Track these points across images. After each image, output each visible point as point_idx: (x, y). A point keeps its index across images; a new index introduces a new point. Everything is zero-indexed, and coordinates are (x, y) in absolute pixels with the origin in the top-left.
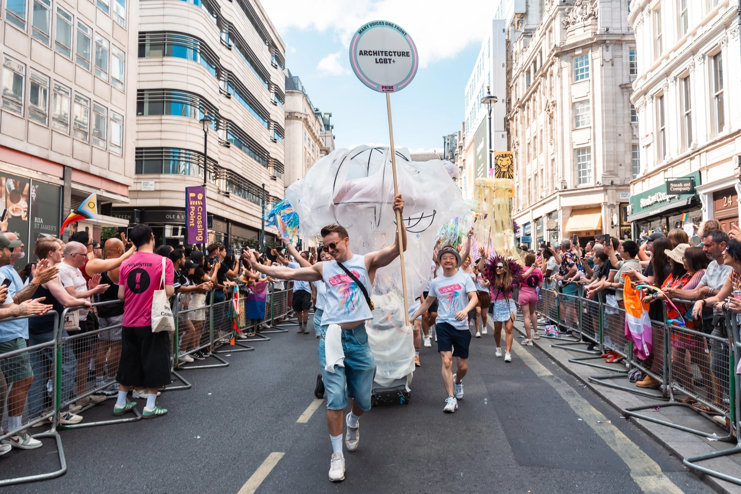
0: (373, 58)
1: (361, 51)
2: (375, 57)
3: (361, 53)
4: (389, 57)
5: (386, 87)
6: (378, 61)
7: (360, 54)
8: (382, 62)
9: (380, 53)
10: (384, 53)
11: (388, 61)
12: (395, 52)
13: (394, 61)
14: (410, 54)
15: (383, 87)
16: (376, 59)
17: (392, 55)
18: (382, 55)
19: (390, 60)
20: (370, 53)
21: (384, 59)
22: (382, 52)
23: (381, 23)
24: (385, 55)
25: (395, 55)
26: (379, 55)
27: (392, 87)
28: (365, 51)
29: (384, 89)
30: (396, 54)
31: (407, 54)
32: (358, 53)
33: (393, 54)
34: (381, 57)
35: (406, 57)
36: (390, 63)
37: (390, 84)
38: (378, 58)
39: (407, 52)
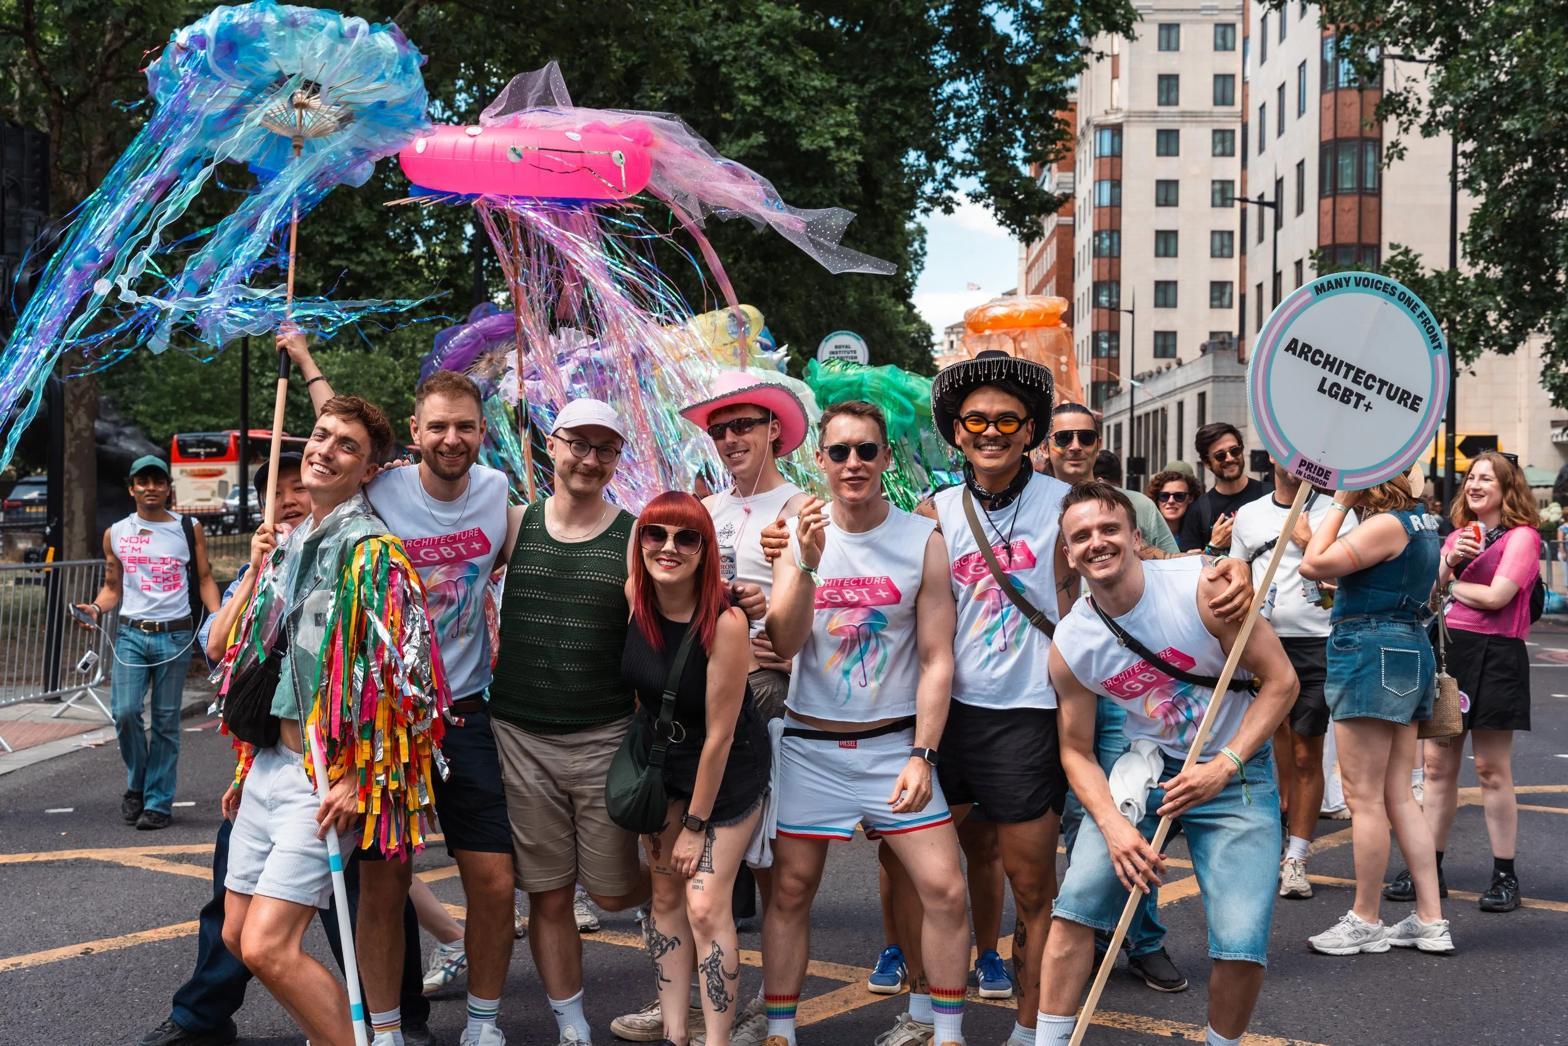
0: (1319, 373)
1: (1295, 341)
2: (1326, 373)
3: (1292, 346)
4: (1360, 389)
5: (1309, 466)
6: (1327, 387)
7: (1287, 350)
8: (1336, 396)
9: (1344, 369)
10: (1352, 373)
11: (1354, 399)
12: (1383, 383)
13: (1368, 407)
14: (1423, 407)
15: (1302, 462)
16: (1324, 380)
17: (1371, 387)
18: (1346, 377)
19: (1360, 397)
20: (1317, 357)
21: (1346, 389)
22: (1350, 367)
23: (1388, 290)
24: (1355, 381)
25: (1379, 392)
26: (1337, 373)
27: (1327, 474)
28: (1304, 345)
29: (1303, 469)
30: (1386, 388)
31: (1414, 402)
32: (1285, 342)
33: (1377, 385)
34: (1339, 379)
35: (1407, 410)
36: (1356, 406)
37: (1325, 463)
38: (1332, 378)
39: (1417, 398)
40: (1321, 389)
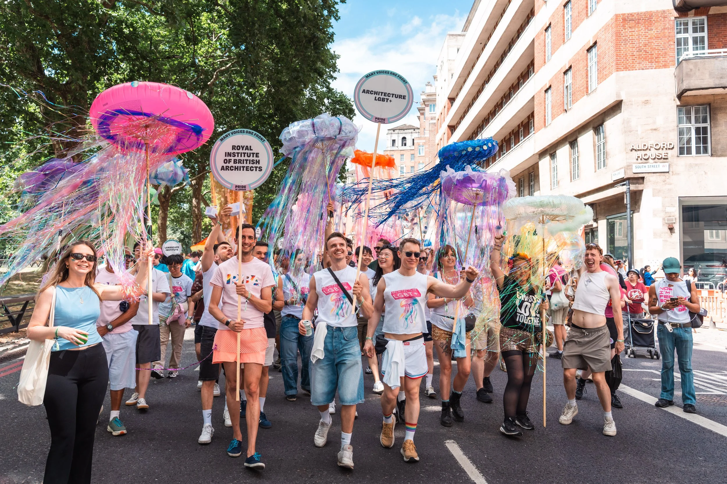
0: (373, 96)
1: (364, 90)
2: (375, 95)
3: (364, 91)
4: (387, 97)
5: (378, 119)
6: (377, 99)
8: (380, 100)
9: (380, 94)
11: (386, 100)
12: (393, 95)
13: (391, 101)
14: (407, 98)
15: (376, 118)
16: (376, 97)
18: (382, 95)
19: (387, 99)
20: (372, 92)
21: (383, 98)
22: (382, 93)
23: (387, 72)
24: (384, 95)
25: (393, 97)
27: (384, 120)
28: (367, 90)
31: (404, 97)
32: (361, 91)
33: (391, 95)
34: (380, 96)
35: (402, 100)
37: (383, 117)
38: (378, 96)
40: (375, 100)
